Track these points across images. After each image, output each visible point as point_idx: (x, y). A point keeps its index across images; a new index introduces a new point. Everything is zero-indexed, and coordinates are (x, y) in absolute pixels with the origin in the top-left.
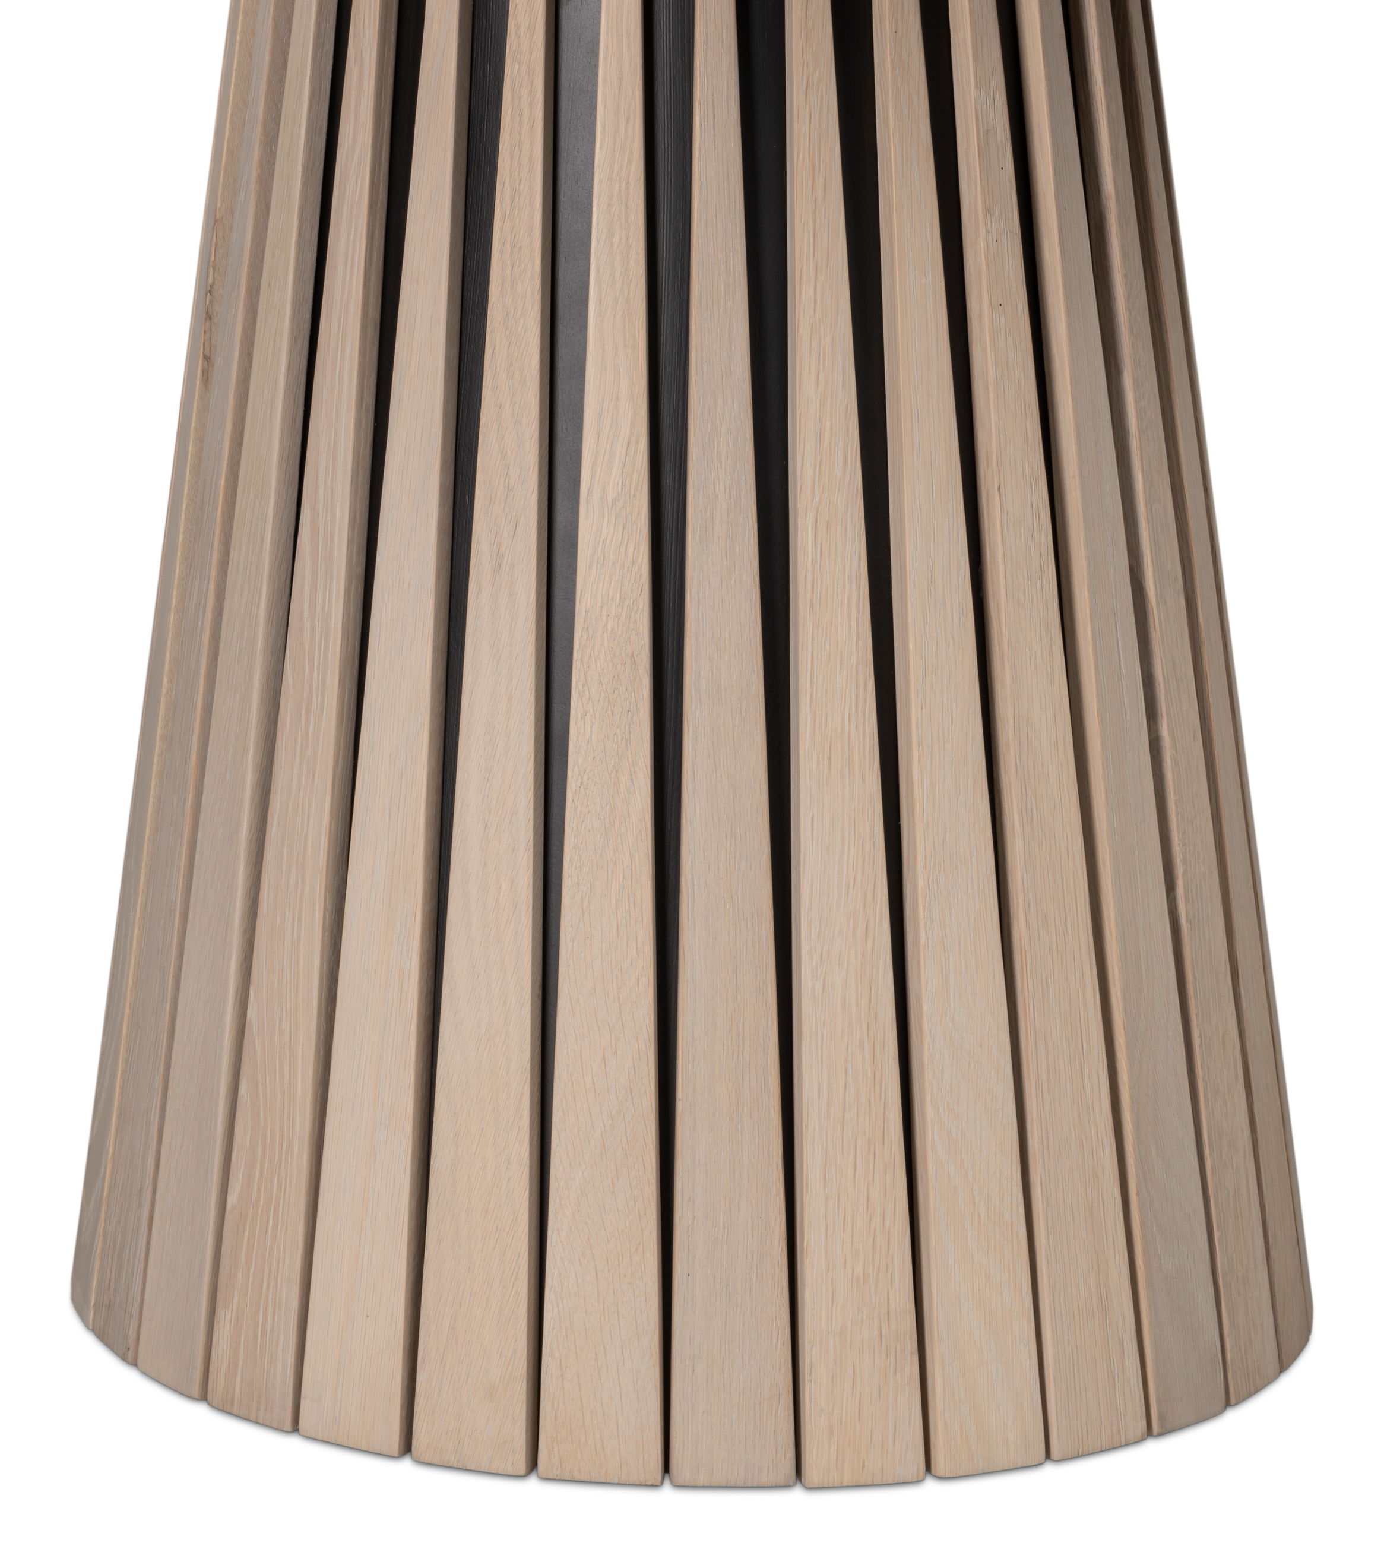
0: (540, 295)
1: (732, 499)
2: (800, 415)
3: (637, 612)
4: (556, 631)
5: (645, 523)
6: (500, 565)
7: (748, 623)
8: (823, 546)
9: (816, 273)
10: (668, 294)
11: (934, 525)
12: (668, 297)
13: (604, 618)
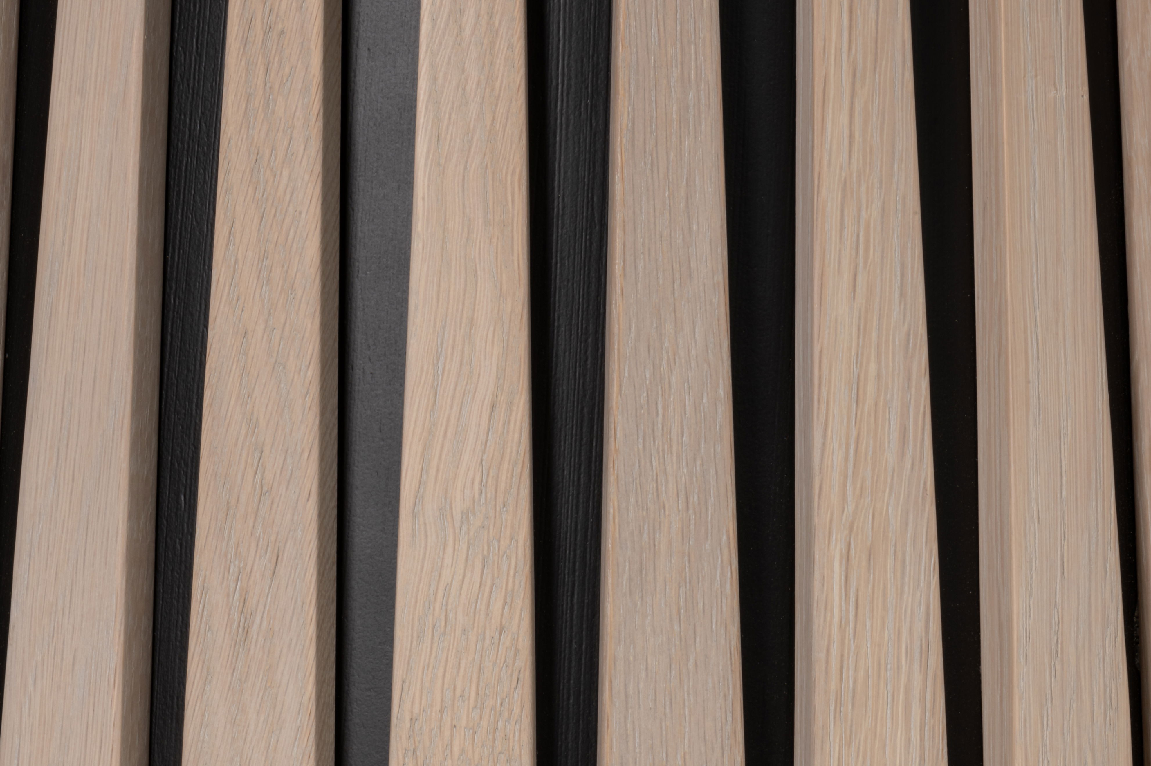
0: (320, 123)
1: (691, 511)
2: (821, 352)
3: (508, 720)
4: (355, 747)
5: (525, 555)
6: (247, 632)
7: (719, 740)
8: (860, 594)
9: (854, 84)
10: (568, 119)
11: (1062, 547)
12: (567, 126)
13: (447, 733)
